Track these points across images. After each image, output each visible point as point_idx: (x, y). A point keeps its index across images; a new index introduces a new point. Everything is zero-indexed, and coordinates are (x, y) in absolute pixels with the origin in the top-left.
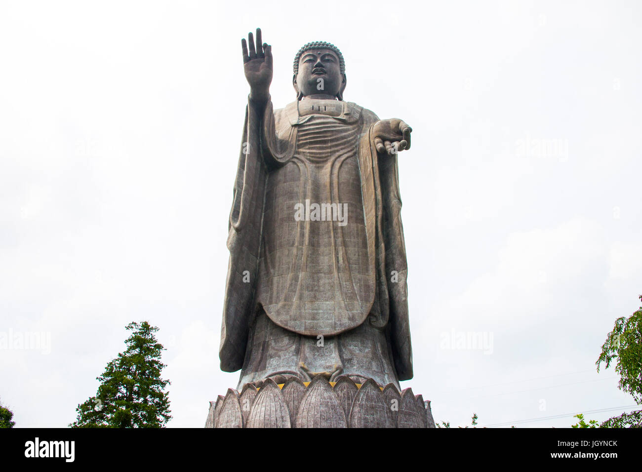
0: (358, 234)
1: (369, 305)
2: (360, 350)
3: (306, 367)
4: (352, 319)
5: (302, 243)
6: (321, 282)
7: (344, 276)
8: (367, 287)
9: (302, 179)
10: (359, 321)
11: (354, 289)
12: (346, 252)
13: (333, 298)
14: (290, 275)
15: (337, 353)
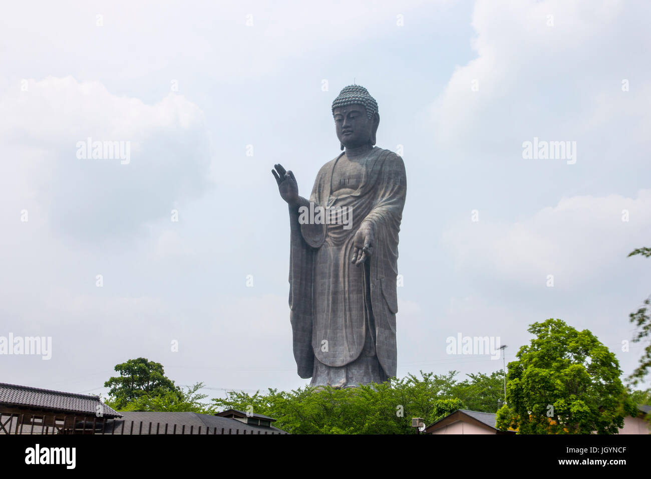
0: (358, 302)
1: (361, 347)
2: (358, 372)
3: (330, 383)
4: (351, 356)
5: (328, 311)
6: (338, 335)
7: (349, 330)
8: (361, 336)
9: (329, 262)
10: (355, 358)
11: (354, 339)
12: (351, 315)
13: (343, 344)
14: (323, 331)
15: (345, 375)
